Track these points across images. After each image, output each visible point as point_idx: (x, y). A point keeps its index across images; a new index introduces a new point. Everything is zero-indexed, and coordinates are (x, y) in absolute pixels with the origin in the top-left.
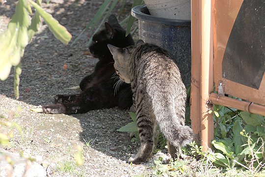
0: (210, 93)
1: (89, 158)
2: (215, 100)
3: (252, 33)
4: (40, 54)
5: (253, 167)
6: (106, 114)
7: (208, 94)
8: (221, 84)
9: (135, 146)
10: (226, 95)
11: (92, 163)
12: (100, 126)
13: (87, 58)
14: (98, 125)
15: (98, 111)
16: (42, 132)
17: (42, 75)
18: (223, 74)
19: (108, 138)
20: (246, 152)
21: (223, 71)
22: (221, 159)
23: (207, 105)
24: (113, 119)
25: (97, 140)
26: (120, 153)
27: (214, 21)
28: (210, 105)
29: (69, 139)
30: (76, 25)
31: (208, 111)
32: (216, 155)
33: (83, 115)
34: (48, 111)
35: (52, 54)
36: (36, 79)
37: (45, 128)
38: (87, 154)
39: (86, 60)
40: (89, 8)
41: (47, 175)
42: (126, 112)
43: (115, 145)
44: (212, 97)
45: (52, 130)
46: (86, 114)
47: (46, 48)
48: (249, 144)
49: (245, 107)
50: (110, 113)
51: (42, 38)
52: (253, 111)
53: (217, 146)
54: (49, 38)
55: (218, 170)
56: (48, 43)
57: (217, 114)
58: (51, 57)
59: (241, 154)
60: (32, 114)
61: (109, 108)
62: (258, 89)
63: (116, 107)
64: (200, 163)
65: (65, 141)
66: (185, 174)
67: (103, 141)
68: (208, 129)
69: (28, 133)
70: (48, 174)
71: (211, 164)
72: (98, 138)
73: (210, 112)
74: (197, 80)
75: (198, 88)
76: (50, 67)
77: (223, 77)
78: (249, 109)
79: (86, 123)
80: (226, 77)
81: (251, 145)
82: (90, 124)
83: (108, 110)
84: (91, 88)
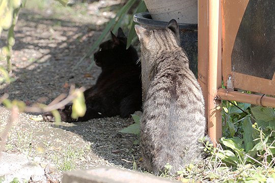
0: (219, 88)
1: (90, 159)
2: (224, 95)
3: (264, 20)
4: (42, 77)
5: (266, 162)
6: (108, 122)
7: (216, 89)
8: (230, 78)
9: (138, 149)
10: (236, 90)
11: (93, 164)
12: (101, 132)
13: (87, 79)
14: (99, 131)
15: (99, 119)
16: (41, 137)
17: (44, 92)
18: (232, 67)
19: (109, 143)
20: (258, 147)
21: (232, 64)
22: (231, 156)
23: (214, 101)
24: (114, 126)
25: (98, 144)
26: (122, 155)
27: (223, 12)
28: (218, 101)
29: (69, 144)
30: (77, 55)
31: (216, 107)
32: (225, 153)
33: (84, 123)
34: (48, 119)
35: (53, 77)
36: (37, 95)
37: (44, 134)
38: (88, 156)
39: (87, 81)
40: (90, 43)
41: (45, 175)
42: (127, 120)
43: (117, 148)
44: (221, 92)
45: (52, 135)
46: (87, 122)
47: (48, 72)
48: (261, 138)
49: (257, 99)
50: (112, 121)
51: (45, 65)
52: (265, 104)
53: (226, 143)
54: (51, 65)
55: (227, 169)
56: (50, 69)
57: (226, 110)
58: (52, 79)
59: (253, 150)
60: (31, 122)
61: (110, 117)
62: (271, 79)
63: (117, 116)
64: (208, 161)
65: (65, 145)
66: (192, 172)
67: (104, 145)
68: (217, 126)
69: (26, 138)
70: (47, 173)
71: (220, 161)
72: (99, 143)
73: (218, 108)
74: (204, 75)
75: (205, 84)
76: (52, 86)
77: (232, 70)
78: (261, 102)
79: (87, 130)
80: (236, 70)
81: (264, 140)
82: (91, 130)
83: (109, 119)
84: (92, 97)
